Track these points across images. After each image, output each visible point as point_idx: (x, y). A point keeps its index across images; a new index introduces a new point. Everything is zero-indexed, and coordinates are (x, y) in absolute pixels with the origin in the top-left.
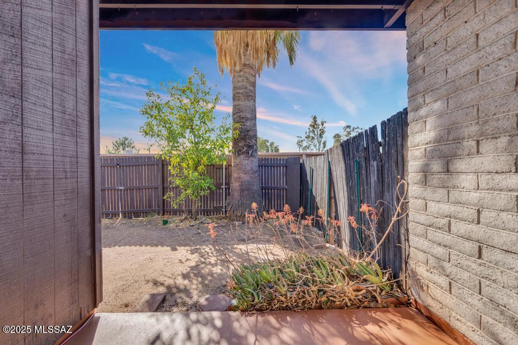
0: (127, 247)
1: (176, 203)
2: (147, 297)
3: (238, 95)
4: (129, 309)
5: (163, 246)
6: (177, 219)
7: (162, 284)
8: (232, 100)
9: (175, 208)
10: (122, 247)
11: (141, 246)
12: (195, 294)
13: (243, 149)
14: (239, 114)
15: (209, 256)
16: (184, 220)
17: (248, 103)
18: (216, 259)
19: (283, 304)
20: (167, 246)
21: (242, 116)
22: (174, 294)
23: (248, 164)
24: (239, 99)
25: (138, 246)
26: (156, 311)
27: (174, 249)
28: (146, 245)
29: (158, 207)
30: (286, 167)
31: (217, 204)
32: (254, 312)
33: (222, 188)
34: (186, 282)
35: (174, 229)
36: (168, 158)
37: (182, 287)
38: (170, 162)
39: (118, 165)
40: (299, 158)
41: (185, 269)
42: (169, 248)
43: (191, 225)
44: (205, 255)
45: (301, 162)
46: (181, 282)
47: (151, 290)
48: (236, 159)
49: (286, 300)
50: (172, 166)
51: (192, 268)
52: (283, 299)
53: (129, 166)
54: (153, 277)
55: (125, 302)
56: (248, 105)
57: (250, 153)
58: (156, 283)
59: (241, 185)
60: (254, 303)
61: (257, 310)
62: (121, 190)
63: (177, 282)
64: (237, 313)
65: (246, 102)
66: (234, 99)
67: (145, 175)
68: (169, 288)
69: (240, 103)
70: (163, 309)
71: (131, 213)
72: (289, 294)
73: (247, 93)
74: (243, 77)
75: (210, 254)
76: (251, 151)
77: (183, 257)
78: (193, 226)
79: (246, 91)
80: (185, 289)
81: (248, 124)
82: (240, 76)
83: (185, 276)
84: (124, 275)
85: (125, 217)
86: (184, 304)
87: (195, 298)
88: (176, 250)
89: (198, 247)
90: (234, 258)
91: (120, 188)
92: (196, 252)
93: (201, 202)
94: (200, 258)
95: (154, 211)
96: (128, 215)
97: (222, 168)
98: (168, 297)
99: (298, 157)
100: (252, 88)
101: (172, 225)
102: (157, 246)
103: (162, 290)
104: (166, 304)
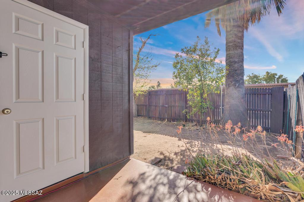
0: (160, 135)
1: (190, 115)
2: (153, 158)
3: (229, 47)
4: (145, 161)
5: (175, 137)
6: (190, 124)
7: (163, 155)
8: (225, 51)
9: (189, 118)
10: (158, 135)
11: (166, 135)
12: (175, 163)
13: (232, 83)
14: (230, 60)
15: (195, 147)
16: (195, 125)
17: (236, 51)
18: (197, 149)
19: (212, 180)
20: (177, 138)
21: (231, 61)
22: (166, 160)
23: (235, 93)
24: (229, 50)
25: (164, 135)
26: (154, 165)
27: (180, 140)
28: (168, 136)
29: (184, 117)
30: (271, 95)
31: (217, 118)
32: (193, 179)
33: (220, 108)
34: (175, 157)
35: (187, 130)
36: (186, 90)
37: (171, 158)
38: (188, 92)
39: (165, 94)
40: (283, 88)
41: (178, 150)
42: (178, 139)
43: (197, 129)
44: (193, 146)
45: (285, 90)
46: (172, 156)
47: (157, 156)
48: (228, 90)
49: (214, 179)
50: (189, 94)
51: (182, 151)
52: (212, 177)
53: (170, 95)
54: (162, 151)
55: (146, 157)
56: (236, 53)
57: (237, 86)
58: (162, 153)
59: (230, 107)
60: (195, 174)
61: (195, 178)
62: (167, 107)
63: (171, 155)
64: (184, 176)
65: (234, 51)
66: (227, 50)
67: (177, 99)
68: (165, 157)
69: (231, 52)
70: (158, 165)
71: (171, 119)
72: (216, 176)
73: (235, 45)
74: (233, 34)
75: (196, 146)
76: (238, 84)
77: (182, 144)
78: (198, 129)
79: (235, 43)
80: (172, 159)
81: (236, 66)
82: (231, 34)
83: (176, 154)
84: (151, 147)
85: (168, 121)
86: (167, 165)
87: (174, 165)
88: (181, 140)
89: (193, 141)
90: (209, 151)
91: (166, 106)
92: (189, 143)
93: (203, 116)
94: (189, 146)
95: (181, 119)
96: (169, 120)
97: (221, 96)
98: (163, 161)
99: (281, 87)
100: (239, 41)
101: (187, 128)
102: (173, 136)
103: (162, 157)
104: (160, 163)
